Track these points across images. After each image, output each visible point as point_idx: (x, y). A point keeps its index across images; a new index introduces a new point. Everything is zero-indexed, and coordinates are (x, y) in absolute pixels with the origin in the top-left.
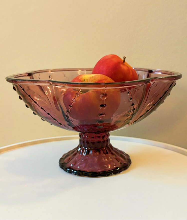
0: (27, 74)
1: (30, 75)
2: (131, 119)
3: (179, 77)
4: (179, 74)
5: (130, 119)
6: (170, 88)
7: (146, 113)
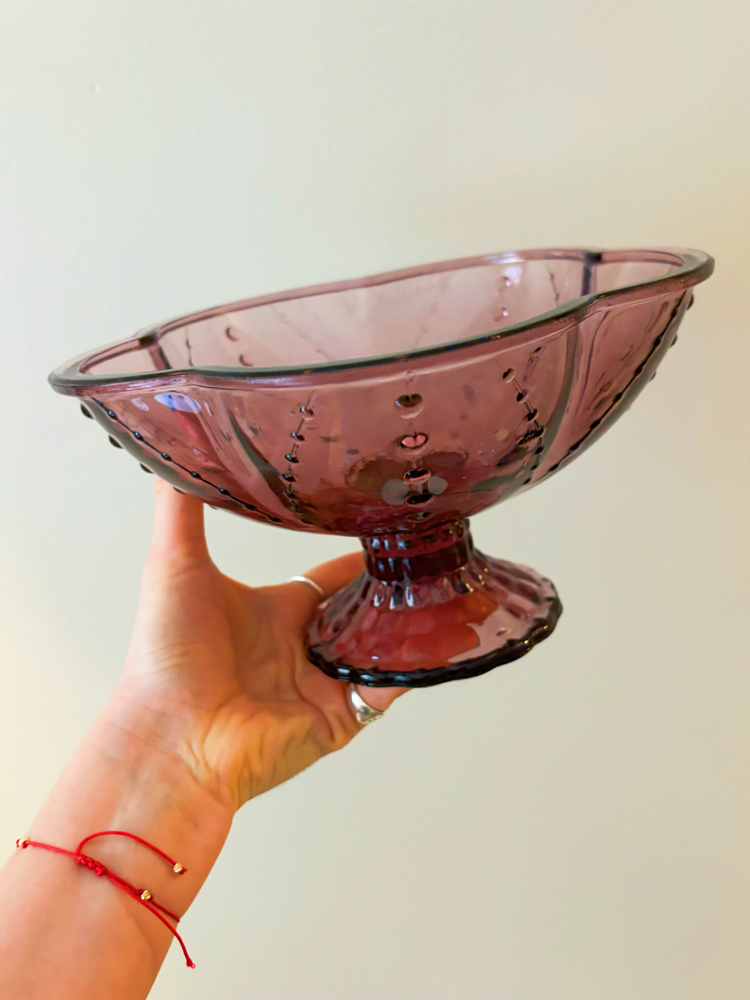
0: (137, 343)
1: (147, 341)
2: (534, 467)
3: (703, 271)
4: (703, 259)
5: (531, 466)
6: (672, 322)
7: (589, 432)
